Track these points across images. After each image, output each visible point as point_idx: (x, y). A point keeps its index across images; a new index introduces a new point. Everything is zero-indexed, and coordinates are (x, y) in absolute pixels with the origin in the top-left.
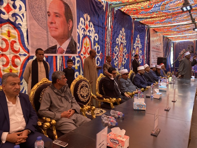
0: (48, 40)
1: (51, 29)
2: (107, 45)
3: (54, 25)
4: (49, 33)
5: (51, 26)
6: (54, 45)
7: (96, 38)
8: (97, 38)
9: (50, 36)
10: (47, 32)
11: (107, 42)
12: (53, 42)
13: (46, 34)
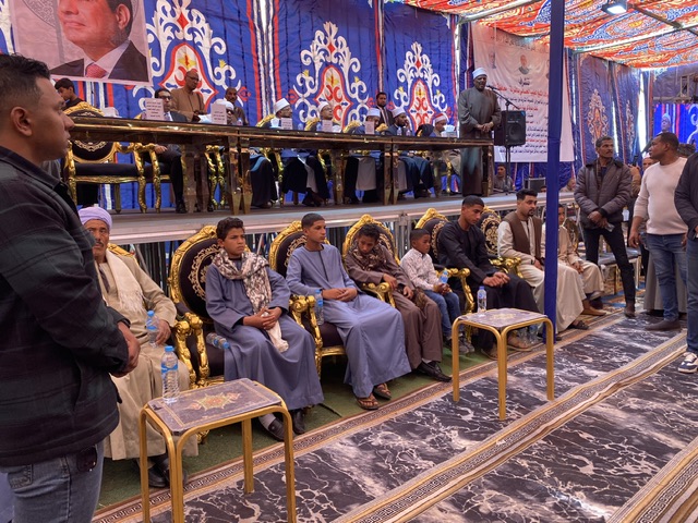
0: (61, 47)
1: (68, 25)
2: (262, 68)
3: (74, 18)
4: (63, 34)
5: (67, 18)
6: (77, 59)
7: (216, 48)
8: (220, 46)
9: (64, 39)
10: (58, 32)
11: (260, 61)
12: (74, 54)
13: (55, 35)
